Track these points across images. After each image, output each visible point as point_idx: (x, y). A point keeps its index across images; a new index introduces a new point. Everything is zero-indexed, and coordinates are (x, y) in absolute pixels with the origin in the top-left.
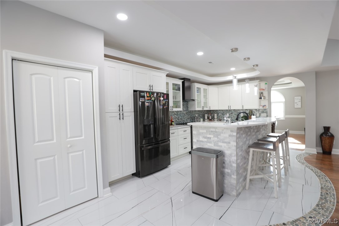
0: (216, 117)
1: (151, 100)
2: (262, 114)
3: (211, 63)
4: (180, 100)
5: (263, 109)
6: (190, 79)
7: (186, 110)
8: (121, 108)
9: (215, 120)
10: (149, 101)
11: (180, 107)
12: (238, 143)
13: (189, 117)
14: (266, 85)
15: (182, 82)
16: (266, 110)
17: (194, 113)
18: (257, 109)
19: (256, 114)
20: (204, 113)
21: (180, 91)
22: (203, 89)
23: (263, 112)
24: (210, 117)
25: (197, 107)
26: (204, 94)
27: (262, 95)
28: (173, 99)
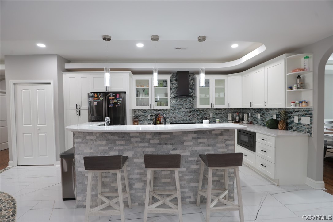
0: (246, 118)
1: (98, 99)
2: (302, 118)
3: (180, 49)
4: (167, 96)
5: (305, 108)
6: (188, 71)
7: (190, 108)
8: (78, 107)
9: (244, 122)
10: (97, 101)
11: (167, 105)
12: (80, 149)
13: (195, 117)
14: (307, 60)
15: (170, 76)
16: (309, 110)
17: (205, 111)
18: (295, 109)
19: (294, 118)
20: (227, 112)
21: (167, 87)
22: (215, 80)
23: (305, 115)
24: (236, 118)
25: (200, 105)
26: (216, 87)
27: (298, 80)
28: (155, 97)
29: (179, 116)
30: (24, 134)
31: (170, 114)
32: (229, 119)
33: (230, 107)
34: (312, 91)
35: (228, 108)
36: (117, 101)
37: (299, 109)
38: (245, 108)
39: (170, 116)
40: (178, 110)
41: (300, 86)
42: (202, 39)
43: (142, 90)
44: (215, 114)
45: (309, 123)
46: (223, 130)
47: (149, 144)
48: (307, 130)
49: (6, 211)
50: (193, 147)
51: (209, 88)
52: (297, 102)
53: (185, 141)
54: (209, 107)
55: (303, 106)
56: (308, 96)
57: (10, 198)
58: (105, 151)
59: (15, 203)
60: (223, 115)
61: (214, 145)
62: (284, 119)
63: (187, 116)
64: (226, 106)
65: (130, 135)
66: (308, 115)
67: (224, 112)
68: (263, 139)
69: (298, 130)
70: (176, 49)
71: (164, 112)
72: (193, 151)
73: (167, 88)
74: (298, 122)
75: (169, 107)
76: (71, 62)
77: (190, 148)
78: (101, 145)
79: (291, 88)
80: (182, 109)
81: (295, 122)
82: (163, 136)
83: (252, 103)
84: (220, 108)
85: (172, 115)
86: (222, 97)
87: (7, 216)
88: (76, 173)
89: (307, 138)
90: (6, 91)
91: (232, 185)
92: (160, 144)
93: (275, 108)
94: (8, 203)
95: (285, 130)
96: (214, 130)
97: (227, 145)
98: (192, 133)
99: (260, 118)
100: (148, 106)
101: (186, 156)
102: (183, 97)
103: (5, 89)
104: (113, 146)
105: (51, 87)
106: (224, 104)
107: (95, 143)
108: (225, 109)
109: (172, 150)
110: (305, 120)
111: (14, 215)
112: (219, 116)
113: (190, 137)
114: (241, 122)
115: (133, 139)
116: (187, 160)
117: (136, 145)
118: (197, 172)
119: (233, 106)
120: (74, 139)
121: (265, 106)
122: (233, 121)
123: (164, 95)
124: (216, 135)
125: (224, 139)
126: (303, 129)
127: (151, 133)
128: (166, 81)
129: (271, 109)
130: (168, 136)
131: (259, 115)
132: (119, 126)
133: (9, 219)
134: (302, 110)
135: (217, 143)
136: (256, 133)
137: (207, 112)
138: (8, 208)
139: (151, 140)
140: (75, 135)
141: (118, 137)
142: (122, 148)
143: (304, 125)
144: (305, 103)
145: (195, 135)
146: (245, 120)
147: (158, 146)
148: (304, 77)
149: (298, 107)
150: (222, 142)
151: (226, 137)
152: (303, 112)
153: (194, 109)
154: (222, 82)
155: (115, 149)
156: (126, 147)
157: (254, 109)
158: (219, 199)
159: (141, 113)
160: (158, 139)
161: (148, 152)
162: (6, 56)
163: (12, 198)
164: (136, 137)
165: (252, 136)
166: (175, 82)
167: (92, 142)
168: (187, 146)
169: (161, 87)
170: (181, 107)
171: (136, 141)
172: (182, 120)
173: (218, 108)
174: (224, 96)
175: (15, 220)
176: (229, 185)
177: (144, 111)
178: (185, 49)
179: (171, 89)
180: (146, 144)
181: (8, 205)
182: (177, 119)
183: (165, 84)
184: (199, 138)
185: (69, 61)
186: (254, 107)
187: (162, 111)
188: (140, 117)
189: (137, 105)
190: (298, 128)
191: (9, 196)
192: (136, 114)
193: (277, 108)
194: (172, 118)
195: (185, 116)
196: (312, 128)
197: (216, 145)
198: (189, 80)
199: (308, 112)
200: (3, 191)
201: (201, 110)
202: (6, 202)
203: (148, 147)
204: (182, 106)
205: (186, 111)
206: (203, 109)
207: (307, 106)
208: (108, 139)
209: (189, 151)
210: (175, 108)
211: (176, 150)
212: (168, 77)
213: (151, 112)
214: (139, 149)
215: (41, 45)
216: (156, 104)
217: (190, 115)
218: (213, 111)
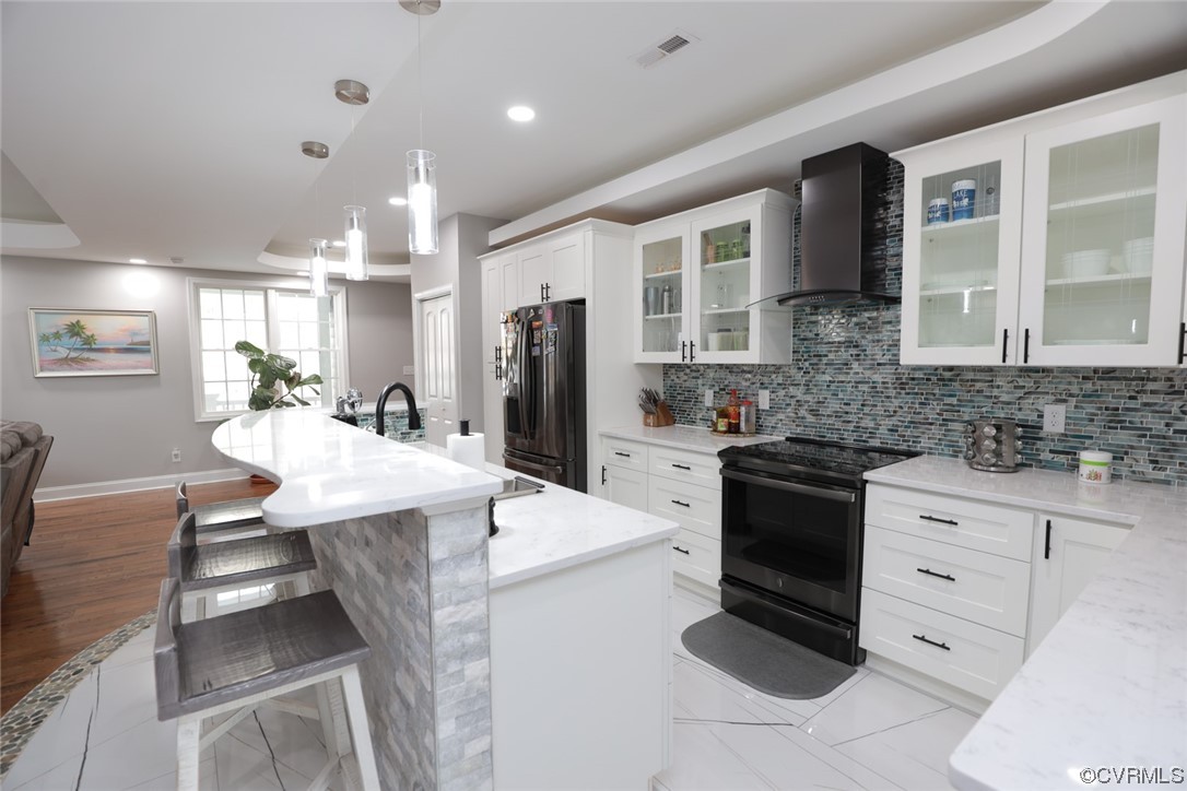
13: (932, 416)
17: (1004, 386)
21: (745, 256)
29: (834, 406)
31: (792, 390)
39: (793, 402)
44: (1090, 408)
51: (996, 226)
54: (988, 356)
63: (880, 410)
71: (766, 380)
80: (855, 365)
84: (1148, 370)
85: (800, 397)
86: (1132, 275)
105: (449, 304)
128: (741, 230)
137: (1020, 393)
170: (844, 354)
172: (851, 427)
173: (1130, 369)
174: (1147, 267)
177: (695, 371)
187: (759, 377)
188: (682, 397)
194: (802, 412)
195: (866, 410)
201: (971, 376)
204: (854, 351)
205: (877, 378)
210: (815, 360)
212: (751, 209)
213: (717, 376)
217: (896, 402)
218: (1075, 389)
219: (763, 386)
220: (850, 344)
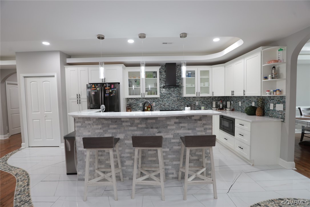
0: (228, 106)
2: (277, 105)
3: (167, 43)
4: (157, 86)
5: (279, 96)
6: (176, 63)
7: (178, 97)
8: (79, 96)
9: (227, 109)
10: (95, 91)
11: (157, 94)
12: (80, 131)
13: (183, 104)
14: (281, 52)
15: (159, 68)
16: (283, 98)
17: (191, 99)
18: (271, 97)
19: (270, 105)
20: (211, 100)
21: (157, 77)
22: (200, 71)
23: (279, 102)
24: (219, 106)
25: (187, 93)
26: (201, 77)
27: (273, 70)
28: (146, 86)
29: (167, 104)
30: (33, 120)
31: (160, 102)
32: (213, 107)
33: (214, 96)
34: (285, 81)
35: (212, 96)
36: (112, 91)
37: (274, 97)
38: (228, 97)
39: (160, 104)
40: (166, 98)
41: (275, 75)
42: (184, 35)
43: (134, 81)
44: (200, 102)
45: (283, 110)
46: (202, 116)
47: (138, 128)
48: (281, 116)
49: (22, 182)
50: (176, 131)
51: (195, 79)
52: (272, 91)
53: (168, 125)
54: (195, 95)
55: (277, 94)
56: (282, 85)
57: (25, 173)
58: (101, 134)
59: (29, 176)
60: (208, 103)
61: (193, 129)
62: (261, 106)
63: (175, 104)
64: (210, 95)
65: (121, 120)
66: (282, 102)
67: (209, 100)
68: (241, 124)
69: (273, 116)
70: (163, 43)
71: (154, 100)
72: (175, 134)
73: (157, 79)
74: (273, 109)
75: (158, 96)
76: (72, 57)
77: (173, 131)
78: (97, 129)
79: (266, 78)
80: (171, 97)
81: (271, 109)
82: (149, 121)
83: (233, 92)
84: (205, 97)
85: (161, 103)
86: (206, 86)
87: (23, 186)
88: (77, 152)
89: (281, 123)
90: (18, 83)
91: (210, 163)
92: (147, 128)
93: (254, 97)
94: (23, 176)
95: (262, 116)
96: (193, 116)
97: (205, 129)
98: (174, 119)
99: (240, 105)
100: (140, 95)
101: (169, 138)
102: (171, 86)
103: (17, 81)
104: (107, 129)
105: (55, 80)
106: (208, 93)
107: (92, 127)
108: (210, 97)
109: (158, 133)
110: (279, 107)
111: (28, 185)
112: (205, 104)
113: (173, 121)
114: (224, 109)
115: (124, 124)
116: (170, 141)
117: (126, 128)
118: (178, 152)
119: (216, 94)
120: (75, 123)
121: (244, 94)
122: (217, 108)
123: (154, 85)
124: (195, 120)
125: (202, 124)
126: (278, 115)
127: (140, 118)
128: (155, 73)
129: (250, 97)
130: (154, 121)
131: (240, 103)
132: (112, 112)
133: (25, 188)
134: (276, 98)
135: (196, 127)
136: (235, 119)
137: (193, 100)
138: (24, 179)
139: (139, 124)
140: (76, 120)
141: (111, 122)
142: (114, 131)
143: (278, 112)
144: (279, 92)
145: (177, 120)
146: (228, 107)
147: (146, 130)
148: (278, 68)
149: (272, 95)
150: (201, 126)
151: (204, 122)
152: (277, 100)
153: (181, 97)
154: (207, 73)
155: (109, 132)
156: (118, 130)
157: (236, 97)
158: (196, 175)
159: (134, 101)
160: (145, 124)
161: (136, 134)
162: (16, 53)
163: (26, 172)
164: (126, 122)
165: (232, 121)
166: (164, 73)
167: (90, 126)
168: (170, 129)
169: (152, 77)
170: (169, 96)
171: (127, 125)
172: (171, 107)
173: (203, 97)
174: (209, 86)
175: (29, 188)
176: (207, 164)
177: (137, 99)
178: (171, 43)
179: (160, 79)
180: (135, 128)
181: (23, 178)
182: (166, 107)
183: (154, 75)
184: (180, 123)
185: (70, 56)
186: (235, 95)
187: (152, 100)
188: (133, 105)
189: (130, 94)
190: (273, 114)
191: (24, 171)
192: (129, 102)
193: (255, 96)
194: (162, 106)
195: (173, 104)
196: (285, 114)
197: (195, 129)
198: (177, 72)
199: (281, 100)
200: (19, 167)
201: (187, 98)
202: (22, 175)
203: (137, 131)
204: (170, 95)
205: (174, 99)
206: (189, 97)
207: (281, 94)
208: (103, 124)
209: (172, 134)
210: (164, 97)
211: (161, 133)
212: (157, 69)
213: (142, 100)
214: (129, 132)
215: (46, 43)
216: (147, 94)
217: (177, 103)
218: (199, 99)
219: (153, 102)
220: (170, 94)
